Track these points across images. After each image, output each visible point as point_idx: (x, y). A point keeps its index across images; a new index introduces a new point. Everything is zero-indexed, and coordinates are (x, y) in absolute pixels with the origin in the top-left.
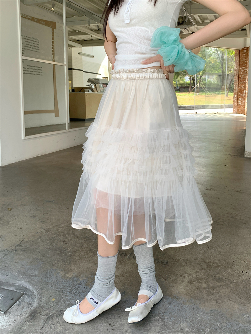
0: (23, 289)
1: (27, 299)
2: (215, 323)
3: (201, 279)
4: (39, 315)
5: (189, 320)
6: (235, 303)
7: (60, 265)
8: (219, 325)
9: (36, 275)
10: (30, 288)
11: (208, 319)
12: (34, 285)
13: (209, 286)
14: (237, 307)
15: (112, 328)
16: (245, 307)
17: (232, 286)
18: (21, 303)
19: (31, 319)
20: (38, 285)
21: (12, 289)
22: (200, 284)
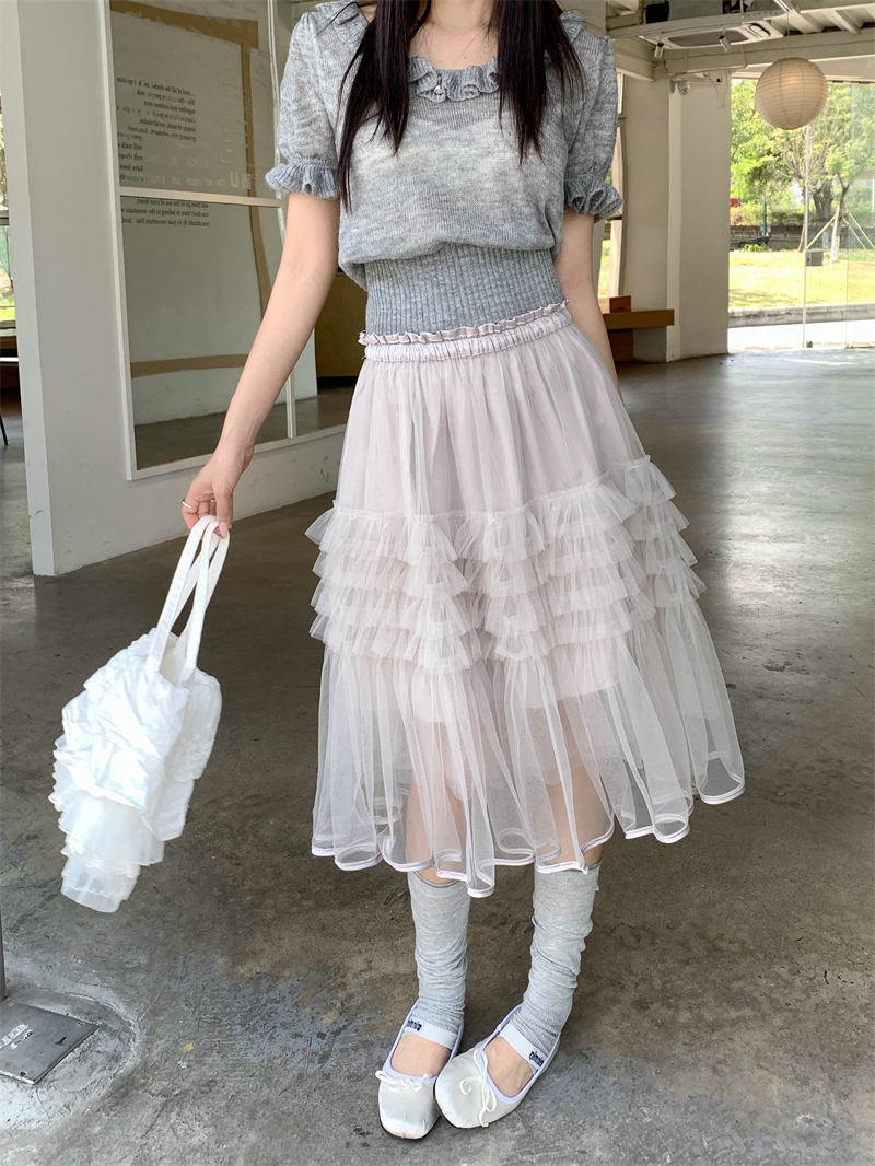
0: (96, 1011)
1: (107, 1044)
2: (694, 1138)
3: (676, 995)
4: (141, 1092)
5: (613, 1123)
6: (775, 1077)
7: (219, 935)
8: (706, 1144)
9: (139, 966)
10: (121, 1009)
11: (676, 1123)
12: (134, 1001)
13: (700, 1018)
14: (780, 1090)
15: (361, 1139)
16: (807, 1090)
17: (778, 1021)
18: (88, 1053)
19: (117, 1104)
20: (144, 999)
21: (61, 1009)
22: (670, 1012)
